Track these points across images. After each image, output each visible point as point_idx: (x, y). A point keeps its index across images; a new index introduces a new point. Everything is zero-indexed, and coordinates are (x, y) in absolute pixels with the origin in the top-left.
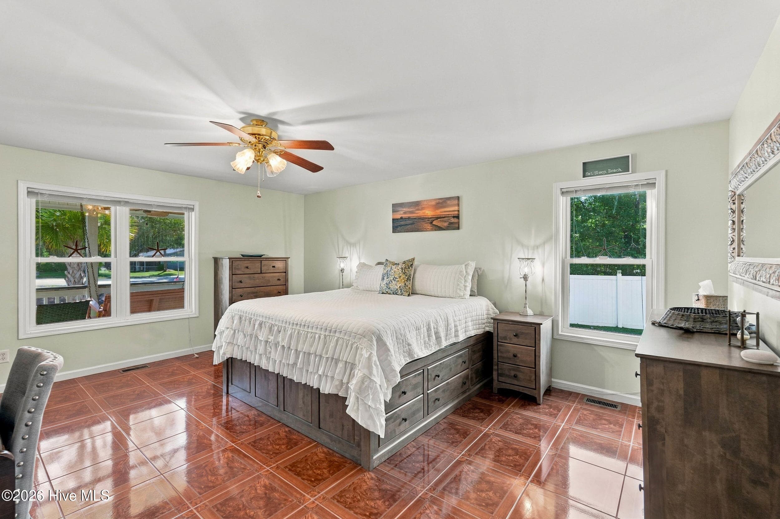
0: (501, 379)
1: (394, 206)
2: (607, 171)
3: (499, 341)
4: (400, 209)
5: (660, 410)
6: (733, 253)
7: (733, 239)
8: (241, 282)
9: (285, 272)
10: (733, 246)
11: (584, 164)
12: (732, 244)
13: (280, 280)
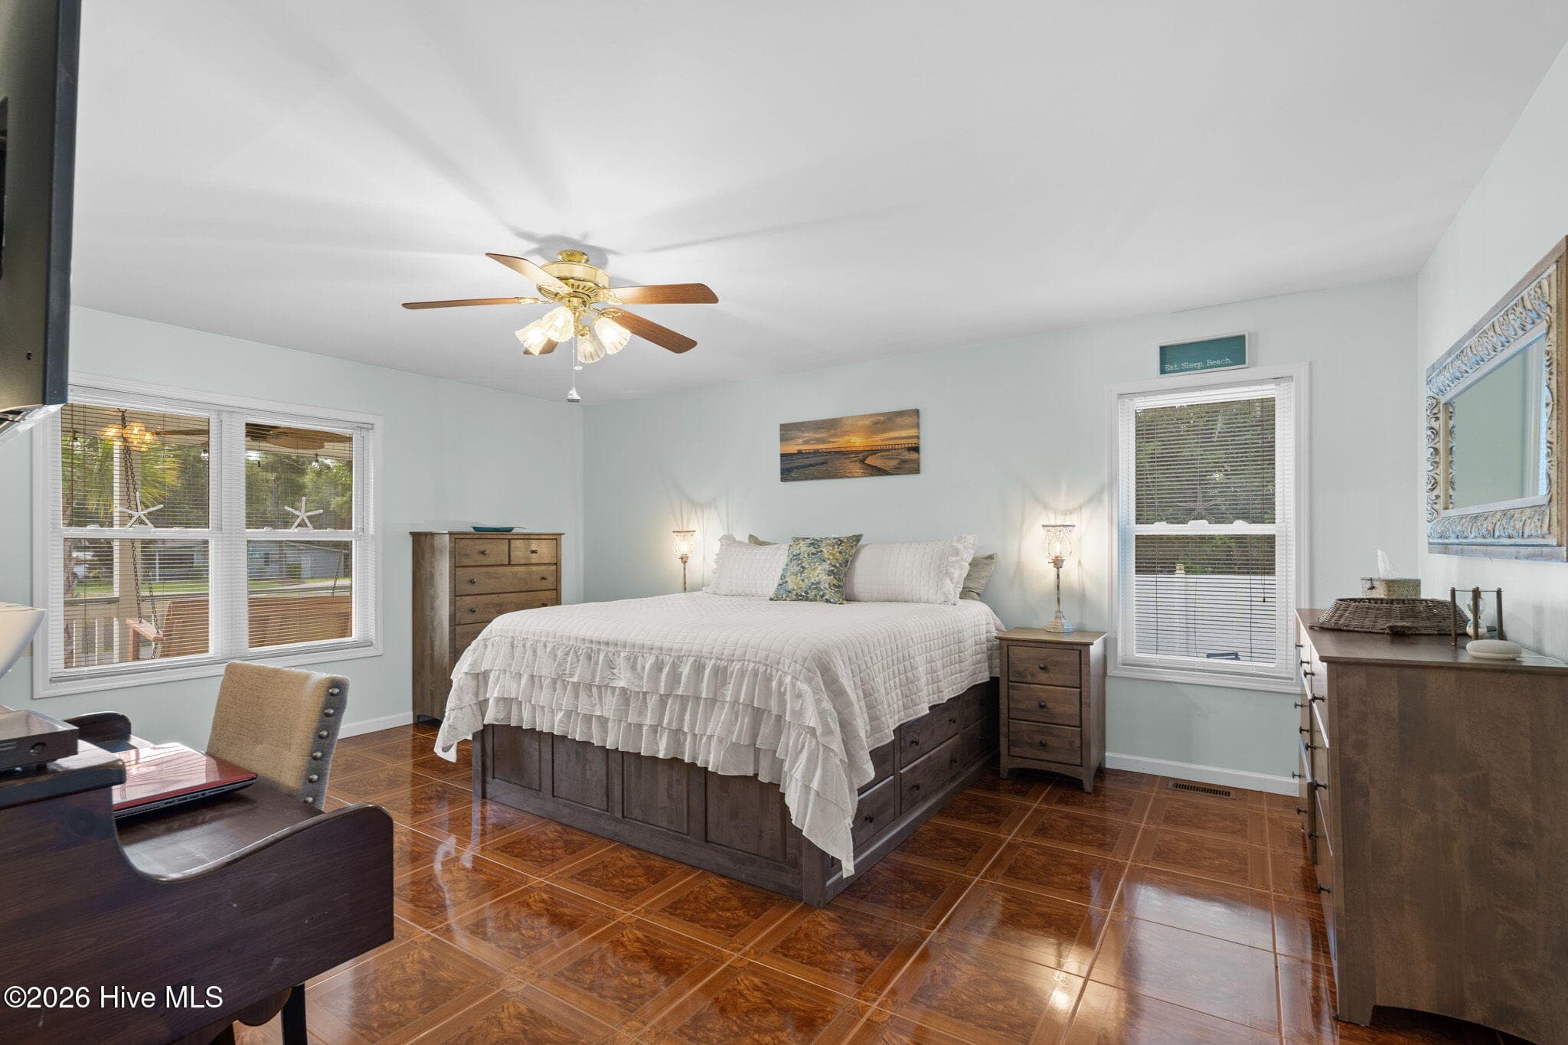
0: (1015, 751)
1: (785, 428)
2: (1206, 363)
3: (1010, 679)
4: (795, 433)
5: (1361, 746)
6: (1436, 503)
7: (1435, 479)
8: (472, 582)
9: (556, 564)
10: (1436, 492)
11: (1163, 349)
12: (1433, 489)
13: (545, 579)
